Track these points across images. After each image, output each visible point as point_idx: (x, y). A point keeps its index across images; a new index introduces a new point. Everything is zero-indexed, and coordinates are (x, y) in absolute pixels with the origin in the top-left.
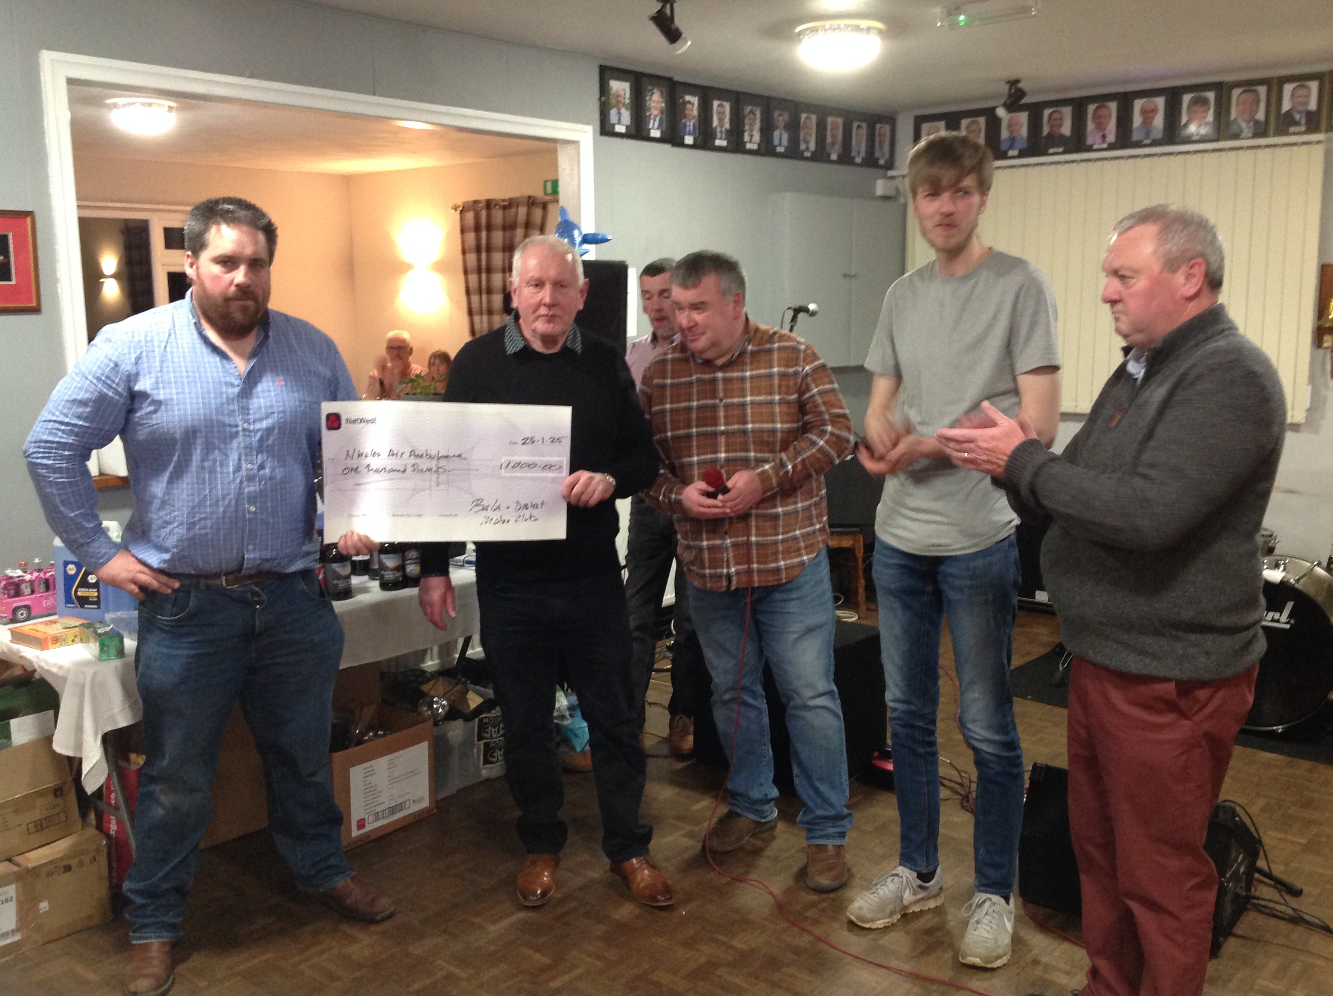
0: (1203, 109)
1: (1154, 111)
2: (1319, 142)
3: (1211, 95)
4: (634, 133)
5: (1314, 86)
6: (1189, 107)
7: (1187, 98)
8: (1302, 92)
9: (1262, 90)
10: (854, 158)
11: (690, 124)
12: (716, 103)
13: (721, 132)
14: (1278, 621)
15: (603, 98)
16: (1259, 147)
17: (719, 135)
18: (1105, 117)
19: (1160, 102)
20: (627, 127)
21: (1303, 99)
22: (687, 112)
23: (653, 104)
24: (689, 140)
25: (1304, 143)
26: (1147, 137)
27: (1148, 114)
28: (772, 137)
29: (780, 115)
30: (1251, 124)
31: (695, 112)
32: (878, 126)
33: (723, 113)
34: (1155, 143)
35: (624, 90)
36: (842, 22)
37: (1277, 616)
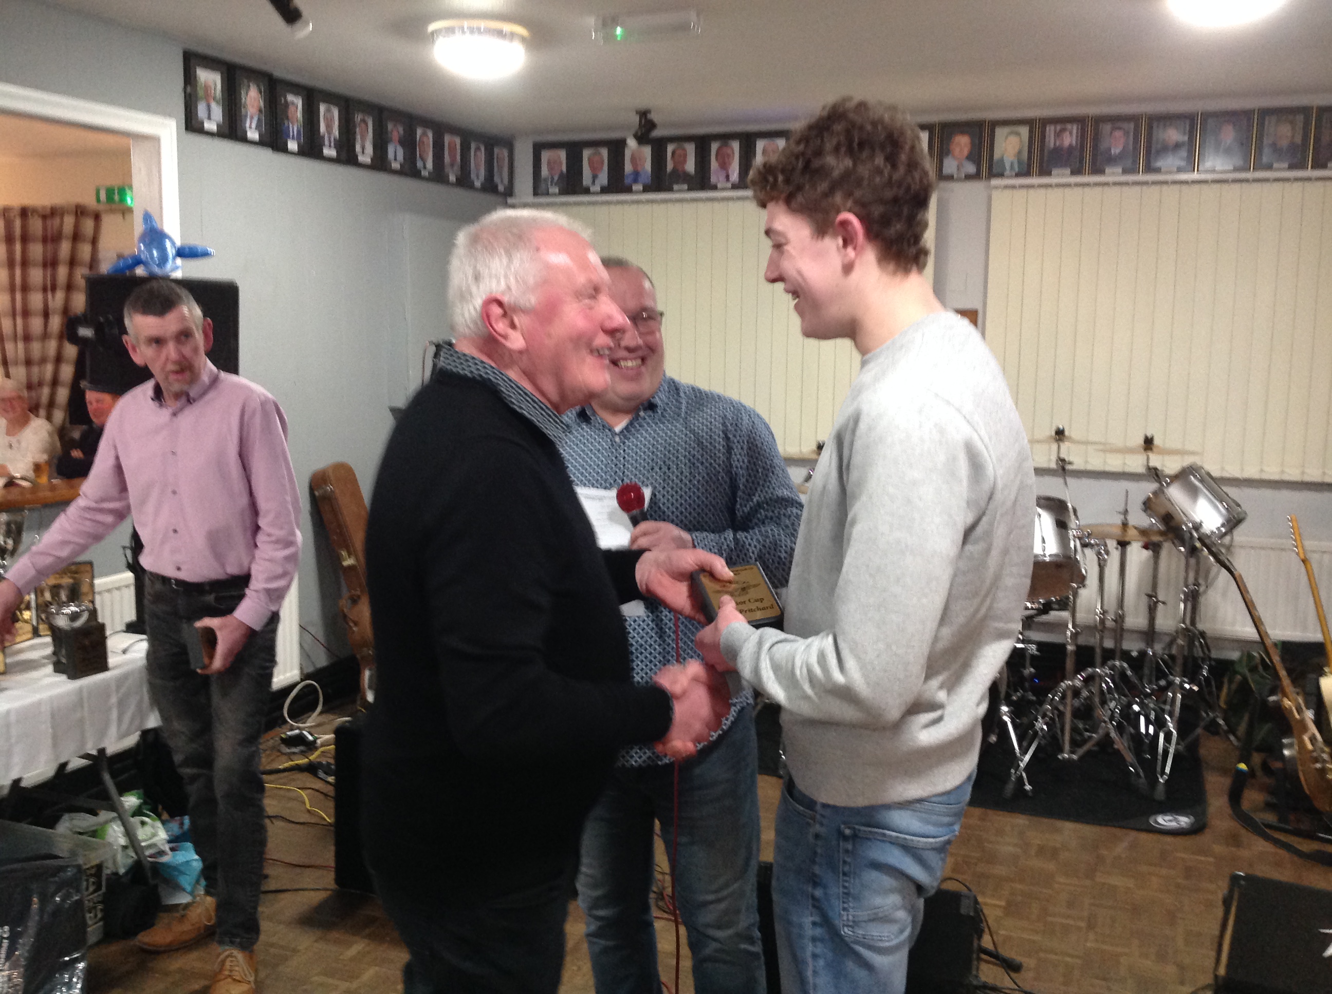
4: (227, 131)
10: (473, 181)
11: (294, 128)
12: (322, 108)
13: (329, 140)
15: (189, 89)
17: (327, 143)
18: (728, 155)
19: (781, 143)
20: (218, 126)
22: (290, 114)
23: (249, 101)
24: (293, 146)
28: (387, 152)
29: (394, 127)
31: (299, 114)
32: (497, 150)
33: (332, 119)
35: (214, 81)
36: (483, 24)
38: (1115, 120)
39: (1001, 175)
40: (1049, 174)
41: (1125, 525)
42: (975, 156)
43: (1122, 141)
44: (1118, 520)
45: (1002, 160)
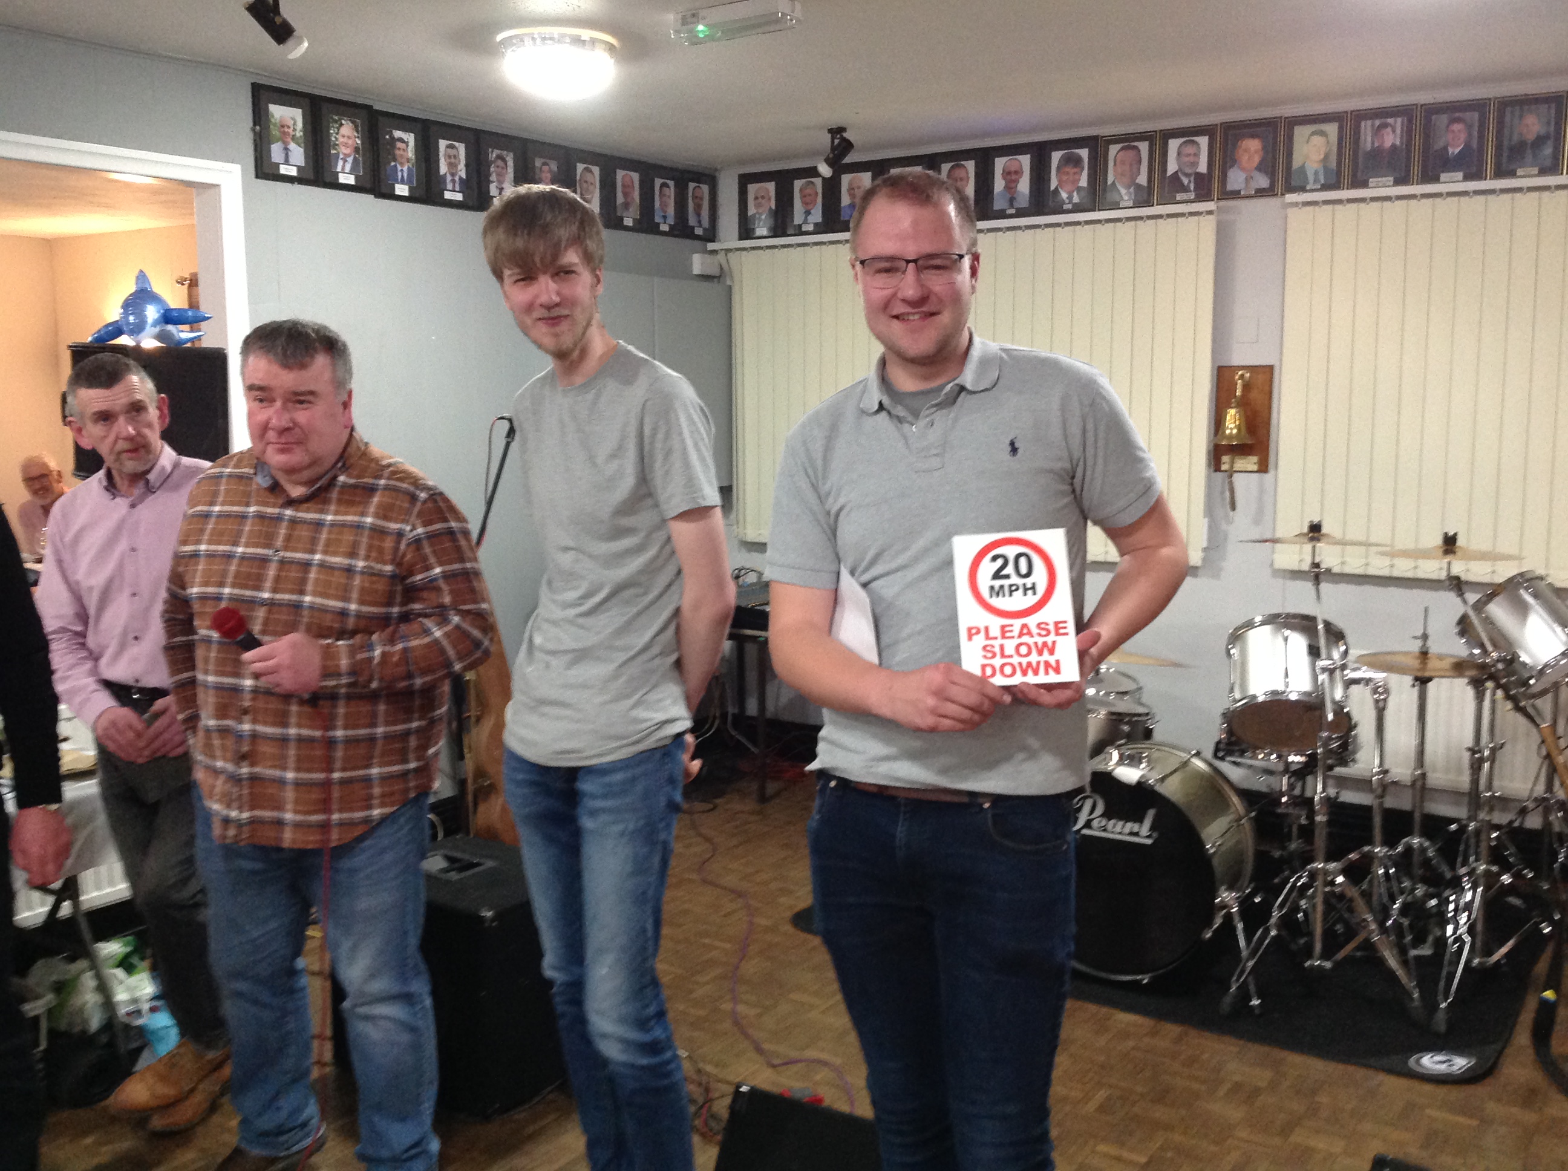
0: (1075, 170)
1: (1019, 173)
2: (1210, 213)
3: (1084, 153)
4: (311, 176)
5: (1203, 141)
6: (1058, 168)
7: (1056, 156)
8: (1190, 150)
9: (1144, 147)
10: (658, 224)
11: (403, 170)
12: (443, 144)
13: (453, 181)
14: (1136, 834)
15: (259, 128)
16: (1140, 218)
17: (450, 186)
18: (961, 179)
19: (1025, 160)
20: (299, 168)
21: (1192, 159)
22: (397, 152)
23: (341, 139)
24: (402, 190)
25: (1191, 214)
26: (1011, 206)
27: (1011, 176)
29: (545, 164)
30: (1132, 190)
31: (411, 153)
32: (692, 185)
33: (456, 157)
34: (1021, 213)
35: (293, 119)
36: (556, 31)
37: (1135, 827)
38: (1454, 109)
39: (1302, 189)
40: (1364, 184)
41: (1424, 654)
42: (1267, 166)
43: (1463, 136)
44: (1416, 646)
45: (1302, 169)
